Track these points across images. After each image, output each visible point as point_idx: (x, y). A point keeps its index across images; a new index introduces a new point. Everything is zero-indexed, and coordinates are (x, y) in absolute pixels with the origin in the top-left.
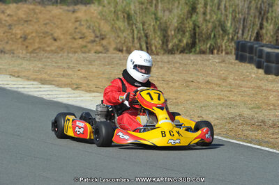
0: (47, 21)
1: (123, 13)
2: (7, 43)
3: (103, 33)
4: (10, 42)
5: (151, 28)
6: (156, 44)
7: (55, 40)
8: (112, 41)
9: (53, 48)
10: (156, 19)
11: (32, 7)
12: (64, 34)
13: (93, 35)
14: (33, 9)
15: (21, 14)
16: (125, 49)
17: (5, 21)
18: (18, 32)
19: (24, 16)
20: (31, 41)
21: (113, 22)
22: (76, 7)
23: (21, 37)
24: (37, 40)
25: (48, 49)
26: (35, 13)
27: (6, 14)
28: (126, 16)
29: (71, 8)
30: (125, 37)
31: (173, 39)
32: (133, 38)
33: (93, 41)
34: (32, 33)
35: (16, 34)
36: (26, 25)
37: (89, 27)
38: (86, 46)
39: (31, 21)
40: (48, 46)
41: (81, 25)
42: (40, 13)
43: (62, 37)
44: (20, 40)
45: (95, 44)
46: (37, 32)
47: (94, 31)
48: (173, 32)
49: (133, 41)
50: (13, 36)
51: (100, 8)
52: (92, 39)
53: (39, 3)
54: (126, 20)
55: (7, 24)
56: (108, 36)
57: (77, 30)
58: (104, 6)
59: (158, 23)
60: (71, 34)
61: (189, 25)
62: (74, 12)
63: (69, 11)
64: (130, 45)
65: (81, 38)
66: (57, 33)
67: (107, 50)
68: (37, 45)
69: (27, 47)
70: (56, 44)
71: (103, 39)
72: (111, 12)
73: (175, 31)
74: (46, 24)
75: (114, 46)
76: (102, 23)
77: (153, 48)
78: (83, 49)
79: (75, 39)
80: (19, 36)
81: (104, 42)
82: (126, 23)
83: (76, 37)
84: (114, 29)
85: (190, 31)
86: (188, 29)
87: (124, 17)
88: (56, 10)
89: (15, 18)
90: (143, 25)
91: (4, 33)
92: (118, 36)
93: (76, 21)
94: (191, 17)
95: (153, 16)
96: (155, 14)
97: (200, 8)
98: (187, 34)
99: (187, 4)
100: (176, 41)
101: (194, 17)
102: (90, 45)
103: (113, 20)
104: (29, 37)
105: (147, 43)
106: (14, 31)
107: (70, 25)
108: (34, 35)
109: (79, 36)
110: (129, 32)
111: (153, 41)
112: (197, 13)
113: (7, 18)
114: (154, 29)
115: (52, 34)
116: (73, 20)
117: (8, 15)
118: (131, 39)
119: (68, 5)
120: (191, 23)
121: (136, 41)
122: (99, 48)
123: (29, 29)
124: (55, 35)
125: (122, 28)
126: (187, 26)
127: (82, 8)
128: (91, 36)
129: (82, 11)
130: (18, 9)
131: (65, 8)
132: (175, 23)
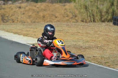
0: (53, 10)
1: (84, 6)
2: (37, 19)
3: (76, 14)
4: (38, 19)
5: (95, 12)
6: (97, 18)
7: (56, 17)
8: (79, 18)
9: (55, 21)
10: (98, 8)
11: (47, 4)
12: (60, 15)
13: (72, 15)
14: (48, 5)
15: (43, 7)
16: (84, 20)
17: (36, 10)
18: (41, 14)
19: (44, 8)
20: (46, 18)
21: (80, 10)
22: (65, 4)
23: (42, 17)
24: (49, 17)
25: (53, 21)
26: (48, 7)
27: (36, 7)
28: (85, 7)
29: (63, 4)
30: (85, 16)
31: (104, 16)
32: (88, 16)
33: (72, 18)
34: (47, 15)
35: (40, 15)
36: (44, 11)
37: (70, 12)
38: (69, 20)
39: (46, 10)
40: (53, 20)
41: (67, 11)
42: (51, 6)
43: (59, 16)
44: (42, 18)
45: (72, 19)
46: (49, 14)
47: (72, 14)
48: (104, 14)
49: (88, 18)
50: (39, 16)
51: (75, 4)
52: (71, 17)
53: (50, 3)
54: (85, 9)
55: (37, 11)
56: (78, 16)
57: (65, 13)
58: (76, 3)
59: (98, 10)
60: (63, 15)
61: (111, 11)
62: (64, 6)
63: (62, 5)
64: (87, 19)
65: (67, 16)
66: (57, 15)
67: (77, 21)
68: (49, 20)
69: (45, 20)
70: (57, 19)
71: (76, 17)
72: (79, 5)
73: (105, 13)
74: (53, 11)
75: (80, 19)
76: (76, 10)
77: (96, 20)
78: (68, 21)
79: (64, 17)
80: (41, 16)
81: (76, 18)
82: (85, 10)
83: (65, 16)
84: (80, 12)
85: (111, 13)
86: (110, 12)
87: (84, 7)
88: (57, 5)
89: (40, 9)
90: (92, 11)
91: (35, 15)
92: (82, 15)
93: (65, 10)
94: (112, 8)
95: (96, 7)
96: (97, 6)
97: (115, 3)
98: (110, 14)
99: (110, 2)
100: (105, 17)
101: (113, 7)
102: (70, 20)
103: (80, 9)
104: (46, 16)
105: (93, 18)
106: (39, 14)
107: (63, 11)
108: (48, 15)
109: (66, 15)
110: (86, 14)
111: (96, 17)
112: (114, 6)
113: (37, 9)
114: (97, 12)
115: (55, 15)
116: (64, 9)
117: (37, 8)
118: (87, 17)
119: (62, 3)
120: (111, 10)
121: (89, 17)
122: (74, 21)
123: (46, 13)
124: (56, 15)
125: (83, 12)
126: (110, 11)
127: (68, 4)
128: (71, 16)
129: (68, 6)
130: (41, 5)
131: (61, 4)
132: (105, 10)
